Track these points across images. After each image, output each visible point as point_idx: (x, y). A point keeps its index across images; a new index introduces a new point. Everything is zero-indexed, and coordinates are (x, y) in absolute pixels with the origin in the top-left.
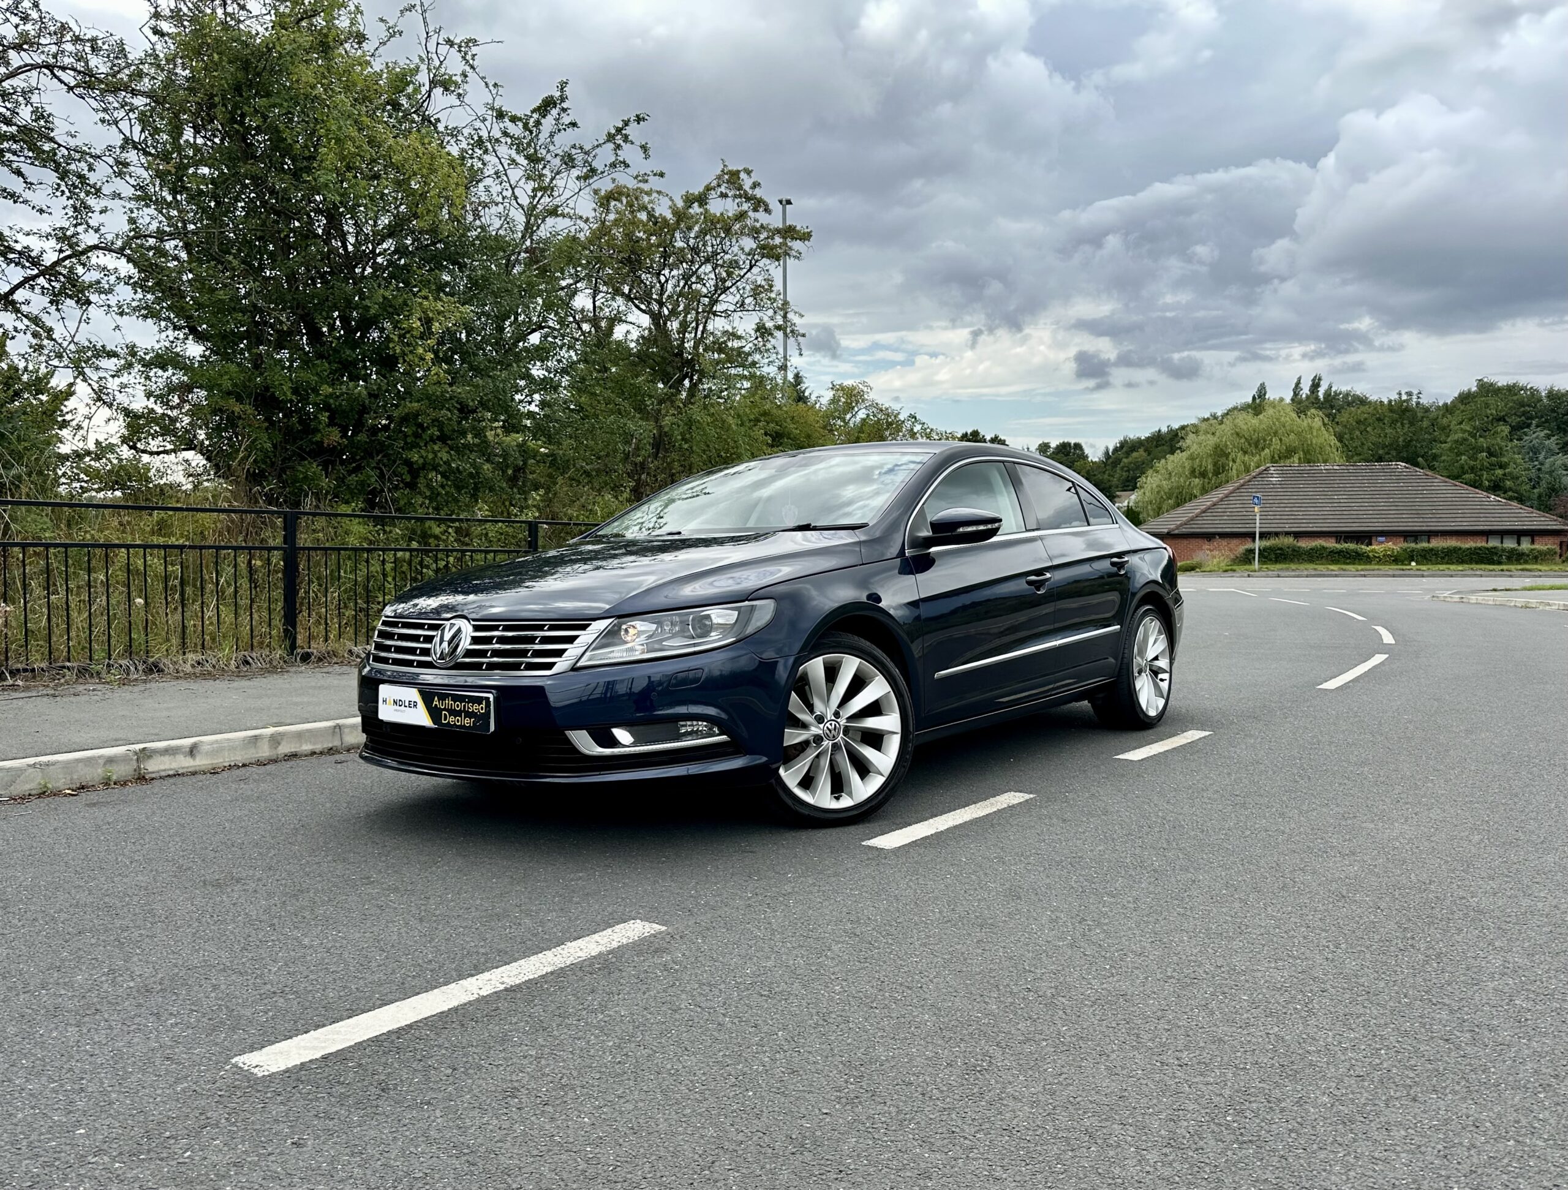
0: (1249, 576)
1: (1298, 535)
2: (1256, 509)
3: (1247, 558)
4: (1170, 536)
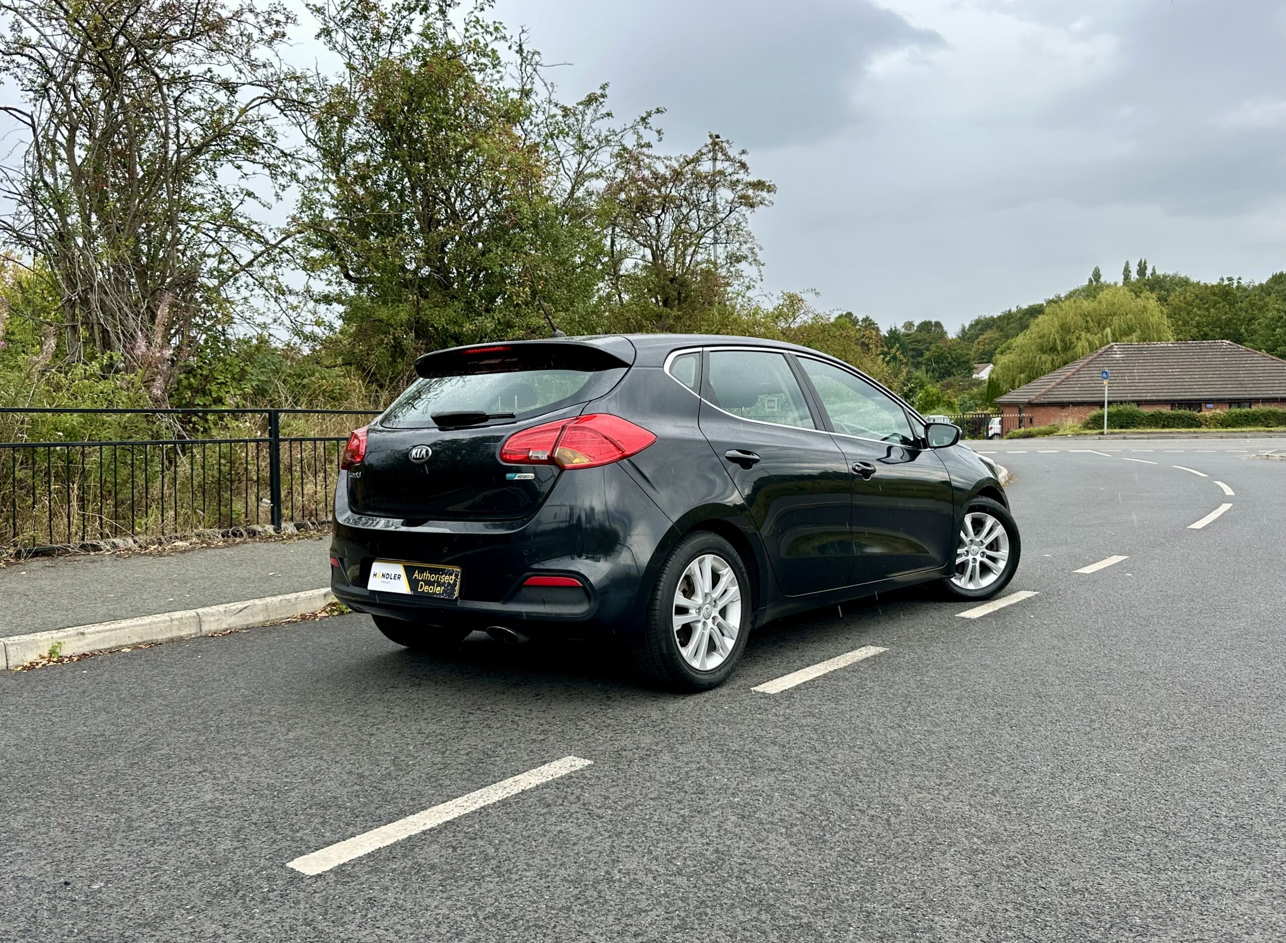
0: (1099, 438)
1: (1139, 403)
2: (1105, 382)
3: (1097, 423)
4: (1031, 405)
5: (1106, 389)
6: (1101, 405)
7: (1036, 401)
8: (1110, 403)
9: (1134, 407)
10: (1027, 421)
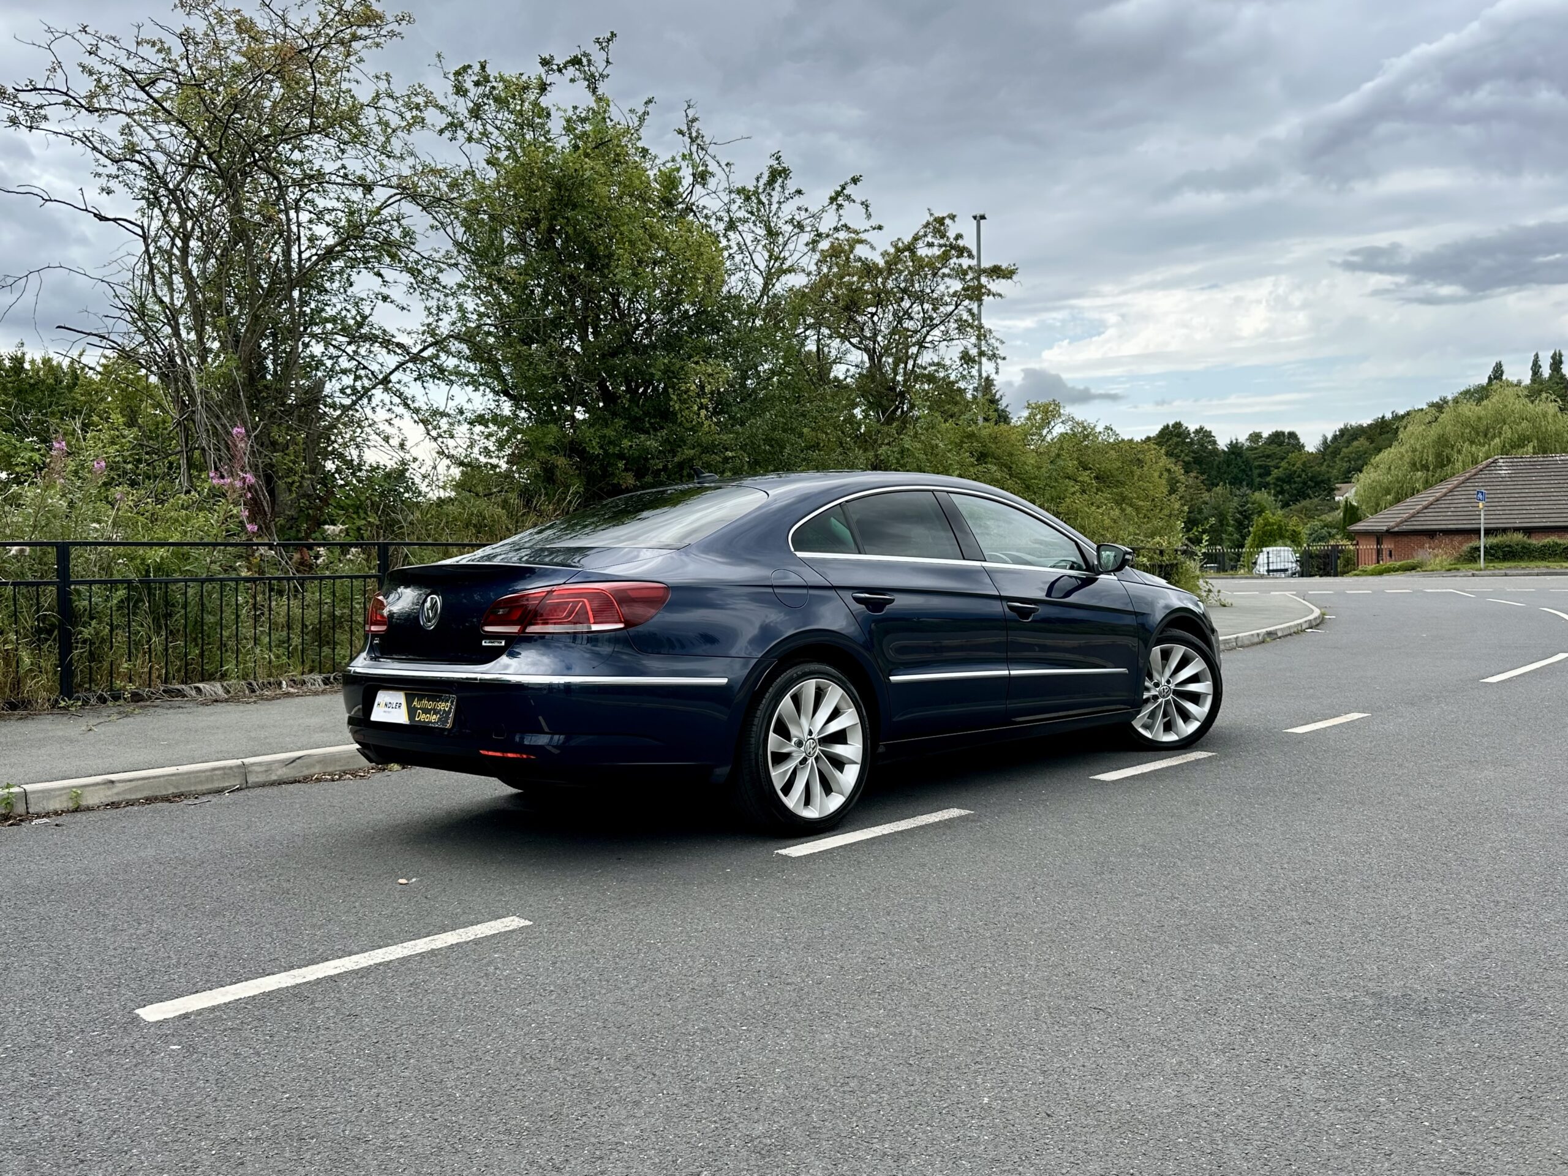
0: (1473, 575)
1: (1529, 531)
2: (1481, 505)
3: (1472, 556)
4: (1390, 533)
5: (1482, 513)
6: (1477, 531)
7: (1396, 529)
8: (1488, 532)
9: (1519, 537)
10: (1385, 553)
